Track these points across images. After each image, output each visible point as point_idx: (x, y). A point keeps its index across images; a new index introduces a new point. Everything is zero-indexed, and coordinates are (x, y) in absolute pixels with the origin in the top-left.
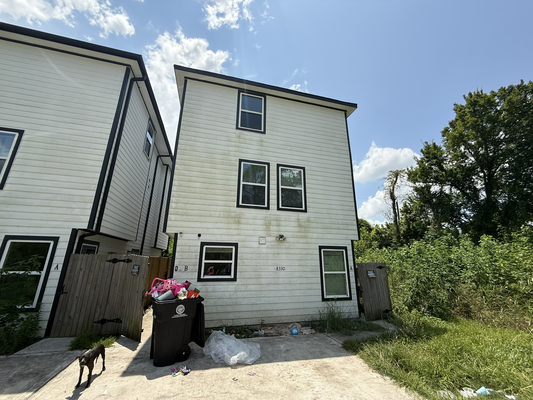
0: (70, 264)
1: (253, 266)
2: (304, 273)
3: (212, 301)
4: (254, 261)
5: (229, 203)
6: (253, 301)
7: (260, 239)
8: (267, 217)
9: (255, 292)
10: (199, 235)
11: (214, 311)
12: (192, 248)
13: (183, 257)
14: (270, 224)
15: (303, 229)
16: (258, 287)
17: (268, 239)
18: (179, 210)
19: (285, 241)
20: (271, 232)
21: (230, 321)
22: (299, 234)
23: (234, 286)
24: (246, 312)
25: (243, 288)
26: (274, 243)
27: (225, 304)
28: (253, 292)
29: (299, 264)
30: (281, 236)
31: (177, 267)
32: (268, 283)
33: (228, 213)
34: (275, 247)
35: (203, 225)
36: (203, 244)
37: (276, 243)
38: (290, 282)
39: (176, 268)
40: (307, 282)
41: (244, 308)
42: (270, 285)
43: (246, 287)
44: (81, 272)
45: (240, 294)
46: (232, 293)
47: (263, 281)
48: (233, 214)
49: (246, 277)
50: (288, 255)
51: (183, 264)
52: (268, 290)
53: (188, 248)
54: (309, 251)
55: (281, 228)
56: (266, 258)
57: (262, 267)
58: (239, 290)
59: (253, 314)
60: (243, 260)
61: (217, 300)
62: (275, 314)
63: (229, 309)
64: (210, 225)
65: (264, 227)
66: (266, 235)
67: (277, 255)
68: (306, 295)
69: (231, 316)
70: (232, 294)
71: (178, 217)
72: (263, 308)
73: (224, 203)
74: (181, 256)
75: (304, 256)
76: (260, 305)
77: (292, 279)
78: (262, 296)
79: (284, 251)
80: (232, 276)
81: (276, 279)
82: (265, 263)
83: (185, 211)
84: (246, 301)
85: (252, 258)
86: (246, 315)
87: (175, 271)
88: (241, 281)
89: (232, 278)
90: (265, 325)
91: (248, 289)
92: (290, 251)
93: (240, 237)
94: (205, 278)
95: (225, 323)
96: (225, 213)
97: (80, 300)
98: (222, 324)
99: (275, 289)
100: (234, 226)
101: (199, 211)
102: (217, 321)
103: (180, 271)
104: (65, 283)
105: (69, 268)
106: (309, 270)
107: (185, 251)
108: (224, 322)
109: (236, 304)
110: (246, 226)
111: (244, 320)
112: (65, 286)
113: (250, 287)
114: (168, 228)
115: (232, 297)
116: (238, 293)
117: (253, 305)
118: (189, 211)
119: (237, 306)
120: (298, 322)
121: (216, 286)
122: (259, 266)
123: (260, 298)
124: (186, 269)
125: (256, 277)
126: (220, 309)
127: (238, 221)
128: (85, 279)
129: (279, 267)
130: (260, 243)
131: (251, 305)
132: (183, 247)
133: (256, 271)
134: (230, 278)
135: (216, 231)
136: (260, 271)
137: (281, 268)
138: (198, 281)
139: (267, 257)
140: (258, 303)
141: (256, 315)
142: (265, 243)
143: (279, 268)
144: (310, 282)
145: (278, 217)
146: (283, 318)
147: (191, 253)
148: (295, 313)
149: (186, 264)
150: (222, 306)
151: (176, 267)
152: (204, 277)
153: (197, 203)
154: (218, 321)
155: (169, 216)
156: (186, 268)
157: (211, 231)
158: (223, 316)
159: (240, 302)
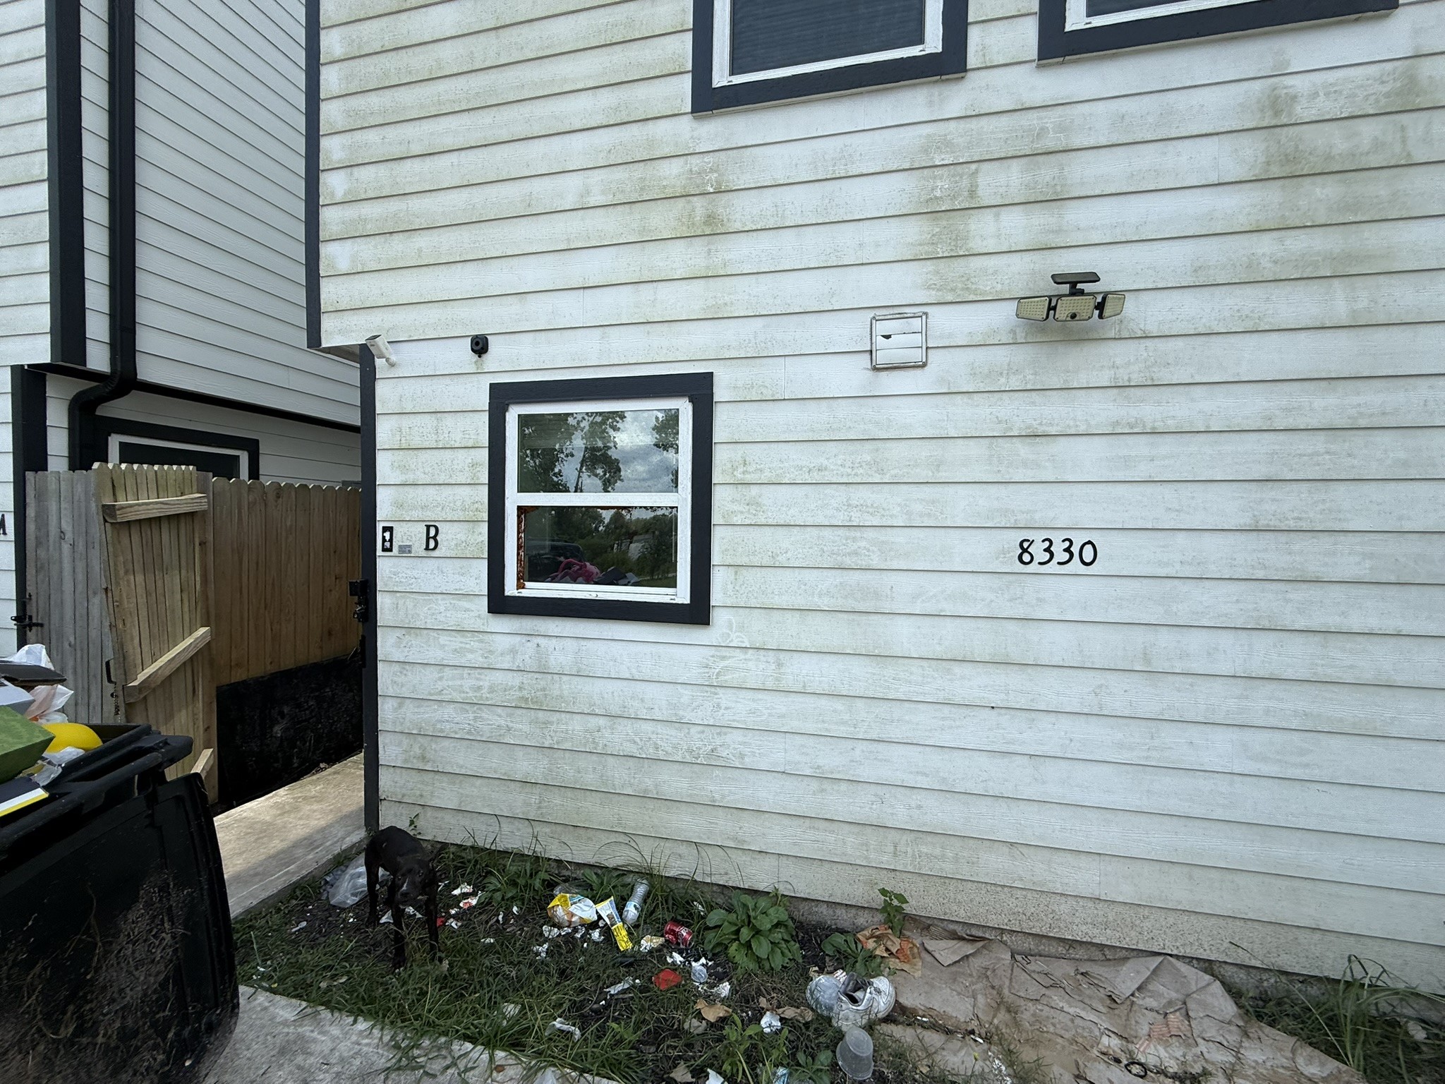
0: (31, 512)
1: (827, 533)
2: (1299, 594)
3: (576, 725)
4: (840, 494)
5: (641, 91)
6: (831, 759)
7: (882, 328)
8: (945, 144)
9: (839, 705)
10: (480, 346)
11: (590, 780)
12: (449, 421)
13: (410, 478)
14: (972, 193)
15: (1323, 193)
16: (860, 675)
17: (947, 322)
18: (368, 210)
19: (1110, 327)
20: (976, 263)
21: (683, 849)
22: (1265, 246)
23: (696, 655)
24: (786, 821)
25: (756, 669)
26: (1000, 356)
27: (651, 752)
28: (823, 702)
29: (1245, 520)
30: (1074, 284)
31: (390, 529)
32: (939, 651)
33: (638, 172)
34: (1015, 383)
35: (497, 277)
36: (502, 396)
37: (1022, 355)
38: (1147, 660)
39: (387, 535)
40: (1332, 674)
41: (768, 793)
42: (957, 669)
43: (780, 665)
44: (66, 548)
45: (738, 707)
46: (686, 693)
47: (903, 635)
48: (672, 172)
49: (783, 601)
50: (1140, 446)
51: (415, 515)
52: (941, 697)
53: (429, 421)
54: (1371, 400)
55: (1077, 215)
56: (925, 475)
57: (900, 537)
58: (728, 678)
59: (831, 838)
60: (754, 490)
61: (602, 721)
62: (994, 865)
63: (674, 783)
64: (534, 274)
65: (914, 232)
66: (932, 296)
67: (1023, 450)
68: (1299, 773)
69: (688, 824)
70: (685, 700)
71: (368, 252)
72: (899, 812)
73: (607, 98)
74: (404, 468)
75: (1318, 443)
76: (880, 791)
77: (1165, 639)
78: (895, 733)
79: (1102, 410)
80: (681, 594)
81: (1011, 626)
82: (918, 507)
83: (393, 206)
84: (776, 753)
85: (817, 477)
86: (779, 837)
87: (384, 550)
88: (741, 628)
89: (679, 601)
90: (914, 919)
91: (788, 682)
92: (1150, 410)
93: (731, 336)
94: (525, 593)
95: (647, 854)
96: (620, 174)
97: (82, 658)
98: (634, 854)
99: (996, 700)
100: (681, 258)
101: (465, 193)
102: (605, 838)
103: (405, 550)
104: (30, 588)
105: (31, 527)
106: (1350, 566)
107: (416, 442)
108: (646, 847)
109: (712, 763)
110: (765, 243)
111: (769, 862)
112: (34, 598)
113: (802, 670)
114: (327, 323)
115: (688, 716)
116: (725, 697)
117: (826, 785)
118: (415, 204)
119: (717, 772)
120: (1208, 966)
121: (590, 644)
122: (871, 534)
123: (881, 747)
124: (432, 544)
125: (850, 604)
126: (620, 776)
127: (710, 219)
128: (81, 577)
129: (1038, 536)
130: (881, 358)
131: (815, 785)
132: (406, 422)
133: (848, 562)
134: (666, 600)
135: (570, 309)
136: (875, 562)
137: (1058, 548)
138: (492, 610)
139: (938, 465)
140: (865, 773)
141: (848, 846)
142: (917, 356)
143: (1038, 551)
144: (1368, 677)
145: (1052, 117)
146: (1064, 907)
147: (448, 453)
148: (1179, 892)
149: (430, 515)
150: (631, 762)
151: (385, 529)
152: (520, 586)
153: (449, 142)
154: (613, 838)
155: (325, 250)
156: (432, 538)
157: (540, 311)
158: (633, 817)
159: (742, 756)
